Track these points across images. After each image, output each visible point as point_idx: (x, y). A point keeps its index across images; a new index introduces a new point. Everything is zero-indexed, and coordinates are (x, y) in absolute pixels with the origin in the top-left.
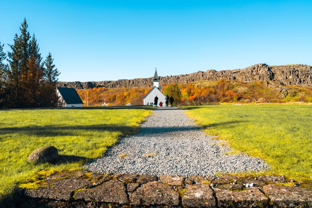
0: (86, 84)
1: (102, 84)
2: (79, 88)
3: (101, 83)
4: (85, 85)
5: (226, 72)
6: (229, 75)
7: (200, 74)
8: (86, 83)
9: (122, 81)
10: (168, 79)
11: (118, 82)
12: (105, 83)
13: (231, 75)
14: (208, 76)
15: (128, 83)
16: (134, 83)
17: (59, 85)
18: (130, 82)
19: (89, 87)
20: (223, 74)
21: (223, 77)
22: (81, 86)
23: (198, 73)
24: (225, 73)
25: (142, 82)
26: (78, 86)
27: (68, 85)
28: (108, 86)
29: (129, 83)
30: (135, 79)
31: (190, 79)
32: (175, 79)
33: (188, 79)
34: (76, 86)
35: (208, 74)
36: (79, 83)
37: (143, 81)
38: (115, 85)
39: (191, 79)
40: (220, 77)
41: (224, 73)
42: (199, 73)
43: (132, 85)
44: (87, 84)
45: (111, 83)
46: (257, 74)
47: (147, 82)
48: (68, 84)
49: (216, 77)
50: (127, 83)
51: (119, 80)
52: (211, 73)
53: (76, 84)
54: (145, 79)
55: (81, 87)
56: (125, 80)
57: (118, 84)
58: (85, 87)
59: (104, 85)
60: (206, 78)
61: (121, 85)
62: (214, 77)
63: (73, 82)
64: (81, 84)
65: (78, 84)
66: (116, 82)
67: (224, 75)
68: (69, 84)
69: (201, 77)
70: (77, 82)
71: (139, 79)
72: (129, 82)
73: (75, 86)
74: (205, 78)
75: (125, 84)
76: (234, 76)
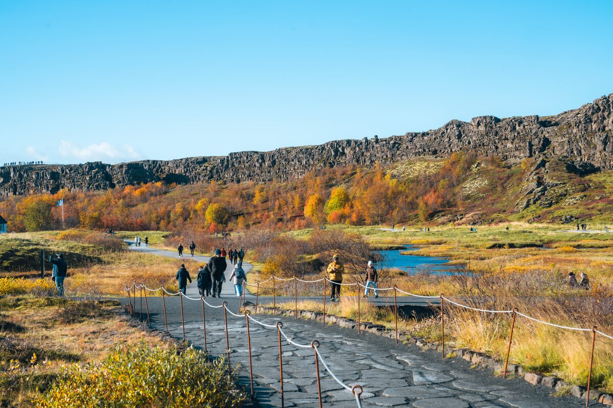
0: (124, 172)
1: (180, 169)
2: (98, 187)
3: (177, 163)
4: (119, 176)
5: (526, 124)
6: (534, 131)
7: (453, 130)
8: (121, 166)
9: (241, 157)
10: (366, 148)
11: (228, 161)
12: (188, 166)
13: (539, 134)
14: (474, 138)
15: (258, 165)
16: (274, 163)
17: (34, 177)
18: (264, 162)
19: (134, 179)
20: (514, 128)
21: (516, 141)
22: (108, 177)
23: (447, 129)
24: (522, 127)
25: (296, 161)
26: (95, 177)
27: (64, 176)
28: (196, 177)
29: (261, 165)
30: (279, 151)
31: (424, 150)
32: (385, 148)
33: (420, 150)
34: (91, 178)
35: (475, 129)
36: (101, 166)
37: (301, 156)
38: (217, 172)
39: (427, 150)
40: (508, 139)
41: (517, 128)
42: (449, 127)
43: (269, 172)
44: (127, 172)
45: (206, 164)
46: (599, 130)
47: (313, 159)
48: (63, 171)
49: (497, 141)
50: (255, 166)
51: (231, 154)
52: (482, 128)
53: (88, 172)
54: (307, 149)
55: (107, 183)
56: (249, 155)
57: (227, 167)
58: (118, 183)
59: (185, 172)
60: (469, 143)
61: (236, 171)
62: (490, 140)
63: (81, 165)
64: (108, 170)
65: (97, 172)
66: (222, 161)
67: (519, 133)
68: (66, 173)
69: (455, 141)
70: (91, 166)
71: (288, 151)
72: (260, 161)
73: (88, 178)
74: (467, 143)
75: (249, 168)
76: (547, 135)
